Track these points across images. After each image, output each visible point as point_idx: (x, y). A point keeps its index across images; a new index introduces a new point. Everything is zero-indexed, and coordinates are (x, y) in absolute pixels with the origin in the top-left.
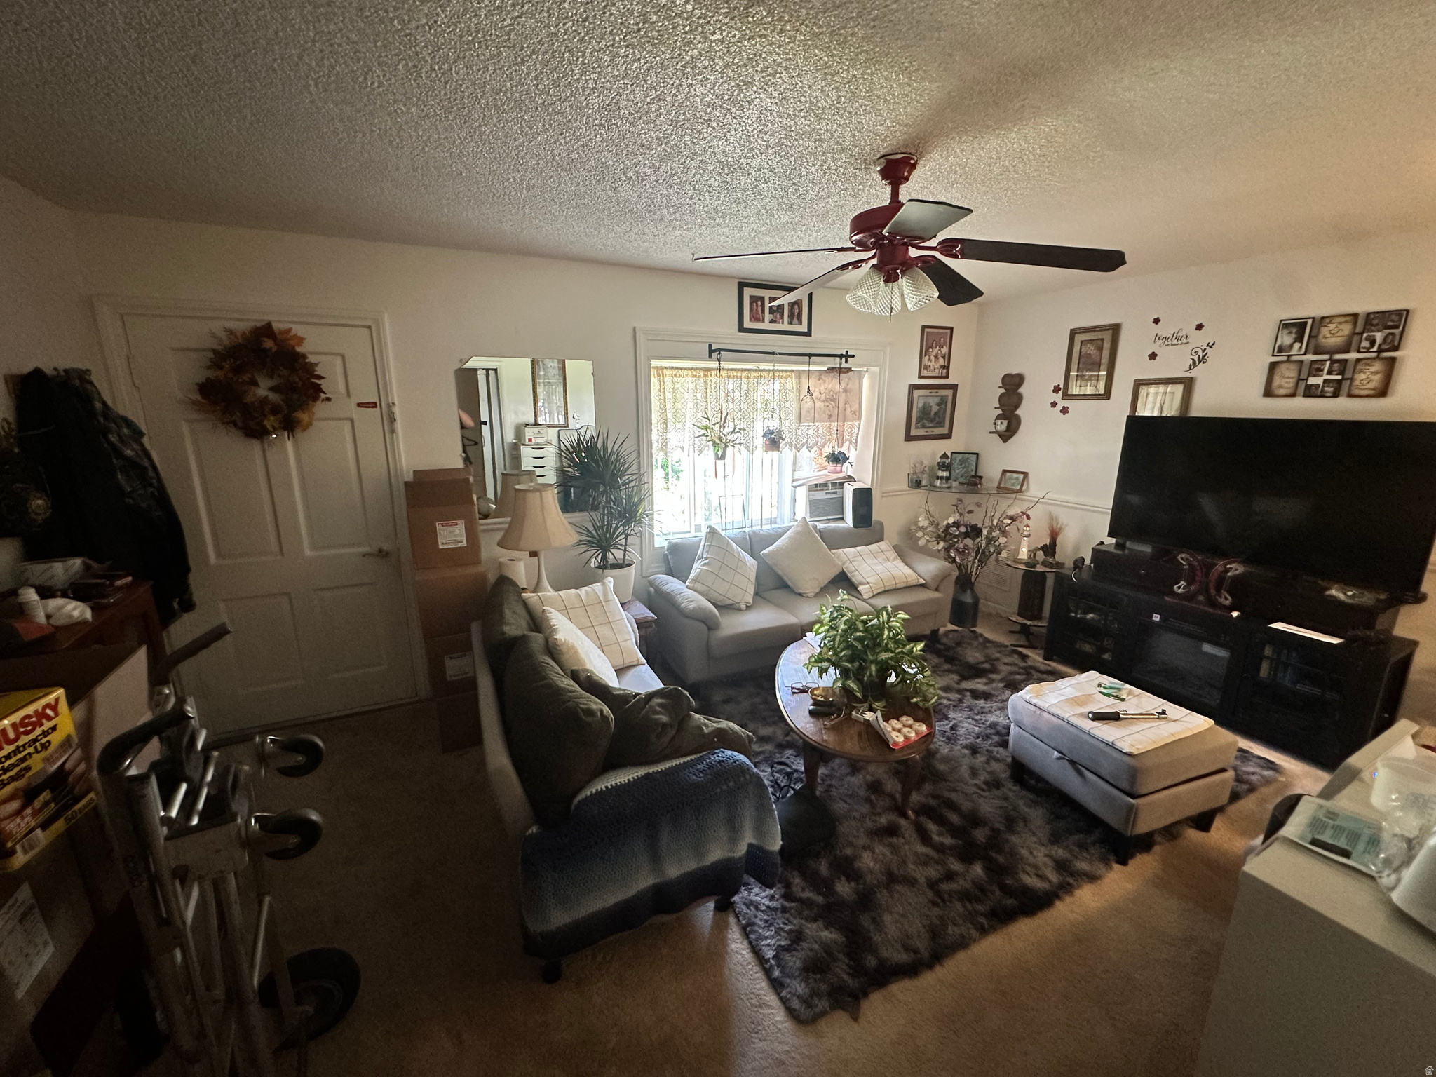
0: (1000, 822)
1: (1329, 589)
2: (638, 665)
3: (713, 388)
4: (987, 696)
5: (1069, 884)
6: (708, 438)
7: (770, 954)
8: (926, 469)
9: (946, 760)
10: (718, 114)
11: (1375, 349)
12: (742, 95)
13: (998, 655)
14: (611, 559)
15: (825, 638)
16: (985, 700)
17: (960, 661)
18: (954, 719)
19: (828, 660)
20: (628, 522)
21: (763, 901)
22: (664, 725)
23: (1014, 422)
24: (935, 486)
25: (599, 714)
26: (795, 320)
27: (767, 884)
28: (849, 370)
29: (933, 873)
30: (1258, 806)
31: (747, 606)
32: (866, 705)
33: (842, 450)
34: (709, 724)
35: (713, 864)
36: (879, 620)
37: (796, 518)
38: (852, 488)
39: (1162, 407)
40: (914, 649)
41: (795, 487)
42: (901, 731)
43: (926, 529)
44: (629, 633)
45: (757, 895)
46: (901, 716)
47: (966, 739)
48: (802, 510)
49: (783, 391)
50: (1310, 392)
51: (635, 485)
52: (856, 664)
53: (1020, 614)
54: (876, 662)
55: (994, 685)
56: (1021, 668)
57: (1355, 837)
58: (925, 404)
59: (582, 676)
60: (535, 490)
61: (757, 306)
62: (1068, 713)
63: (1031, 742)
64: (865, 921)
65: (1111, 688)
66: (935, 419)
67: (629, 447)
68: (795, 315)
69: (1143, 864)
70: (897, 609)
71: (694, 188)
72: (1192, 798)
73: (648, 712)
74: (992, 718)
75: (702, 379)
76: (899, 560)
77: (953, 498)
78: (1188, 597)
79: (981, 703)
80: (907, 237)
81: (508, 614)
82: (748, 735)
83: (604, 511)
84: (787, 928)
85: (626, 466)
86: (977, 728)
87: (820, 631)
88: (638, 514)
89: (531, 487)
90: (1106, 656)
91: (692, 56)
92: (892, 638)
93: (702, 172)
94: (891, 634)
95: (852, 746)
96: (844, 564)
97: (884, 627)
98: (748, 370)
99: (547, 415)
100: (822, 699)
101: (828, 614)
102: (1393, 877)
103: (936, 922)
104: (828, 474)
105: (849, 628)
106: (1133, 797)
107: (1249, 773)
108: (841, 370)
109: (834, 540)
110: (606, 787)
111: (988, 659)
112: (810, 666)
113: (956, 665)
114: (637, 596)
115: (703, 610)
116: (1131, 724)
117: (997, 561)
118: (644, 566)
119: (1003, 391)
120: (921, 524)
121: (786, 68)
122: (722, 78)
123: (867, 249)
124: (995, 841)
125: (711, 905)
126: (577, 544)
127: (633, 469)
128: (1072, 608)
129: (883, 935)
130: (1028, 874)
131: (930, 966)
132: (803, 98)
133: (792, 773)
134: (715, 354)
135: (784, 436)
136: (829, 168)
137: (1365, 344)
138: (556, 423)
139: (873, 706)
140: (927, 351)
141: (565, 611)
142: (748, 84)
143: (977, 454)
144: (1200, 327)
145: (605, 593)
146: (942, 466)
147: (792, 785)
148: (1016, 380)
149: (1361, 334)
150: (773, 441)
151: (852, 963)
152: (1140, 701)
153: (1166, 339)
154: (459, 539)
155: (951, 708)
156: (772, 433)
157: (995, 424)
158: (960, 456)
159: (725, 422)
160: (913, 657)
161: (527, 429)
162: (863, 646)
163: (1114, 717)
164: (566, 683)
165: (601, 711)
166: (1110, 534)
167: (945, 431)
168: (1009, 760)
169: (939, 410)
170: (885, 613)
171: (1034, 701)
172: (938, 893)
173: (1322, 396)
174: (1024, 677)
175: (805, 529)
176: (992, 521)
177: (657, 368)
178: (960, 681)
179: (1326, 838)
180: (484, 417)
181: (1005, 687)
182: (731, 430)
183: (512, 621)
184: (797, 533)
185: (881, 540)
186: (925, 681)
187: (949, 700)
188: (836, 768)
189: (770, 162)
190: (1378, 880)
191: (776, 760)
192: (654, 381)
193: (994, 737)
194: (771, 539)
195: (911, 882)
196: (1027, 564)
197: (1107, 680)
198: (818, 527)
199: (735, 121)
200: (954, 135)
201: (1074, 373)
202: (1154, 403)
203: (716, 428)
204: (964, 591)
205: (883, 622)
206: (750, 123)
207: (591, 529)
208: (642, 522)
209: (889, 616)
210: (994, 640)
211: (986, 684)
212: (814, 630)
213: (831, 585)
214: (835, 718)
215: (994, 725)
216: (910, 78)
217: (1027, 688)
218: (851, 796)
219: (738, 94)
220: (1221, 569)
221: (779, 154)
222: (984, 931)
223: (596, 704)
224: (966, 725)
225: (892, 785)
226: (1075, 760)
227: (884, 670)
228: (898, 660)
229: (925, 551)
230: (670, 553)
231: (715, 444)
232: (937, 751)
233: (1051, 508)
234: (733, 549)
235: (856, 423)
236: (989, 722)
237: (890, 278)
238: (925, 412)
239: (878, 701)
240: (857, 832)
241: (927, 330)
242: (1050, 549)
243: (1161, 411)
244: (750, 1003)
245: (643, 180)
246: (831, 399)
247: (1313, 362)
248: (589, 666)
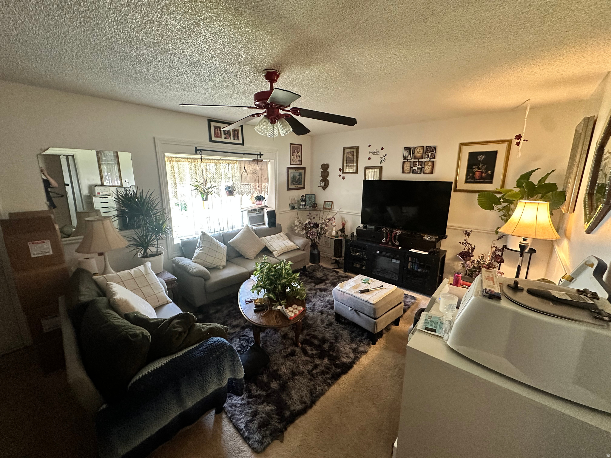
0: (333, 339)
1: (424, 236)
2: (168, 303)
3: (199, 167)
4: (325, 290)
5: (358, 357)
6: (198, 191)
7: (242, 426)
8: (296, 202)
9: (312, 319)
10: (185, 36)
11: (429, 158)
12: (195, 29)
13: (328, 273)
14: (149, 252)
15: (259, 277)
16: (325, 292)
17: (315, 277)
18: (314, 301)
19: (261, 286)
20: (158, 233)
21: (238, 402)
22: (180, 333)
23: (327, 182)
24: (300, 208)
25: (141, 335)
26: (236, 138)
27: (239, 395)
28: (262, 161)
29: (310, 367)
30: (411, 313)
31: (223, 267)
32: (278, 303)
33: (262, 195)
34: (204, 327)
35: (210, 394)
36: (281, 266)
37: (244, 225)
38: (267, 211)
39: (374, 177)
40: (296, 276)
41: (242, 211)
42: (292, 312)
43: (298, 226)
44: (161, 288)
45: (235, 400)
46: (292, 305)
47: (319, 308)
48: (246, 222)
49: (233, 169)
50: (414, 172)
51: (160, 215)
52: (273, 286)
53: (334, 256)
54: (280, 284)
55: (327, 285)
56: (336, 277)
57: (436, 323)
58: (294, 175)
59: (132, 316)
60: (98, 220)
61: (217, 130)
62: (352, 292)
63: (342, 306)
64: (284, 396)
65: (366, 280)
66: (298, 181)
67: (155, 197)
68: (236, 136)
69: (381, 342)
70: (287, 260)
71: (178, 71)
72: (392, 315)
73: (170, 328)
74: (328, 298)
75: (193, 163)
76: (288, 240)
77: (307, 213)
78: (387, 243)
79: (323, 293)
80: (277, 105)
81: (83, 289)
82: (225, 328)
83: (143, 228)
84: (250, 411)
85: (155, 205)
86: (322, 304)
87: (257, 274)
88: (163, 229)
89: (96, 218)
90: (364, 268)
91: (165, 3)
92: (286, 273)
93: (181, 64)
94: (286, 271)
95: (273, 322)
96: (266, 243)
97: (283, 269)
98: (216, 159)
99: (110, 180)
100: (260, 304)
101: (259, 266)
102: (447, 336)
103: (312, 387)
104: (256, 205)
105: (269, 271)
106: (375, 319)
107: (408, 302)
108: (258, 161)
109: (261, 234)
110: (148, 372)
111: (325, 275)
112: (253, 291)
113: (313, 279)
114: (166, 269)
115: (200, 271)
116: (372, 293)
117: (325, 236)
118: (169, 255)
119: (322, 170)
120: (296, 224)
121: (216, 20)
122: (184, 18)
123: (261, 108)
124: (332, 348)
125: (214, 412)
126: (128, 247)
127: (159, 206)
128: (352, 252)
129: (292, 400)
130: (344, 357)
131: (311, 407)
132: (226, 37)
133: (249, 339)
134: (198, 152)
135: (235, 189)
136: (243, 71)
137: (426, 156)
138: (116, 184)
139: (281, 303)
140: (293, 154)
141: (122, 282)
142: (198, 25)
143: (315, 195)
144: (382, 149)
145: (146, 270)
146: (302, 200)
147: (249, 345)
148: (326, 166)
149: (425, 153)
150: (230, 191)
151: (279, 417)
152: (375, 283)
153: (373, 152)
154: (47, 251)
155: (313, 297)
156: (229, 188)
157: (320, 183)
158: (309, 196)
159: (206, 183)
160: (296, 280)
161: (96, 188)
162: (275, 278)
163: (367, 291)
164: (121, 322)
165: (143, 333)
166: (362, 223)
167: (302, 186)
168: (335, 314)
169: (299, 178)
170: (283, 263)
171: (341, 290)
172: (312, 375)
173: (417, 173)
174: (337, 280)
175: (248, 230)
176: (322, 221)
177: (169, 157)
178: (315, 285)
179: (429, 327)
180: (67, 181)
181: (331, 285)
182: (209, 187)
183: (86, 293)
184: (244, 232)
185: (281, 232)
186: (301, 289)
187: (311, 294)
188: (268, 332)
189: (214, 64)
190: (444, 338)
191: (241, 335)
192: (167, 163)
193: (328, 306)
194: (233, 235)
195: (301, 373)
196: (336, 237)
197: (364, 277)
198: (254, 228)
199: (194, 41)
200: (293, 65)
201: (345, 164)
202: (371, 175)
203: (202, 186)
204: (314, 249)
205: (282, 267)
206: (202, 43)
207: (136, 238)
208: (166, 233)
209: (285, 264)
210: (327, 267)
211: (324, 285)
212: (254, 274)
213: (261, 253)
214: (265, 311)
215: (328, 301)
216: (272, 37)
217: (338, 285)
218: (275, 343)
219: (193, 28)
220: (395, 233)
221: (218, 61)
222: (330, 385)
223: (139, 330)
224: (318, 303)
225: (292, 334)
226: (356, 309)
227: (284, 287)
228: (289, 282)
229: (299, 235)
230: (183, 246)
231: (201, 193)
232: (308, 316)
233: (342, 215)
234: (214, 241)
235: (267, 183)
236: (326, 300)
237: (273, 122)
238: (294, 178)
239: (283, 300)
240: (279, 358)
241: (292, 145)
242: (343, 230)
243: (374, 178)
244: (235, 453)
245: (148, 63)
246: (255, 173)
247: (414, 162)
248: (136, 310)
